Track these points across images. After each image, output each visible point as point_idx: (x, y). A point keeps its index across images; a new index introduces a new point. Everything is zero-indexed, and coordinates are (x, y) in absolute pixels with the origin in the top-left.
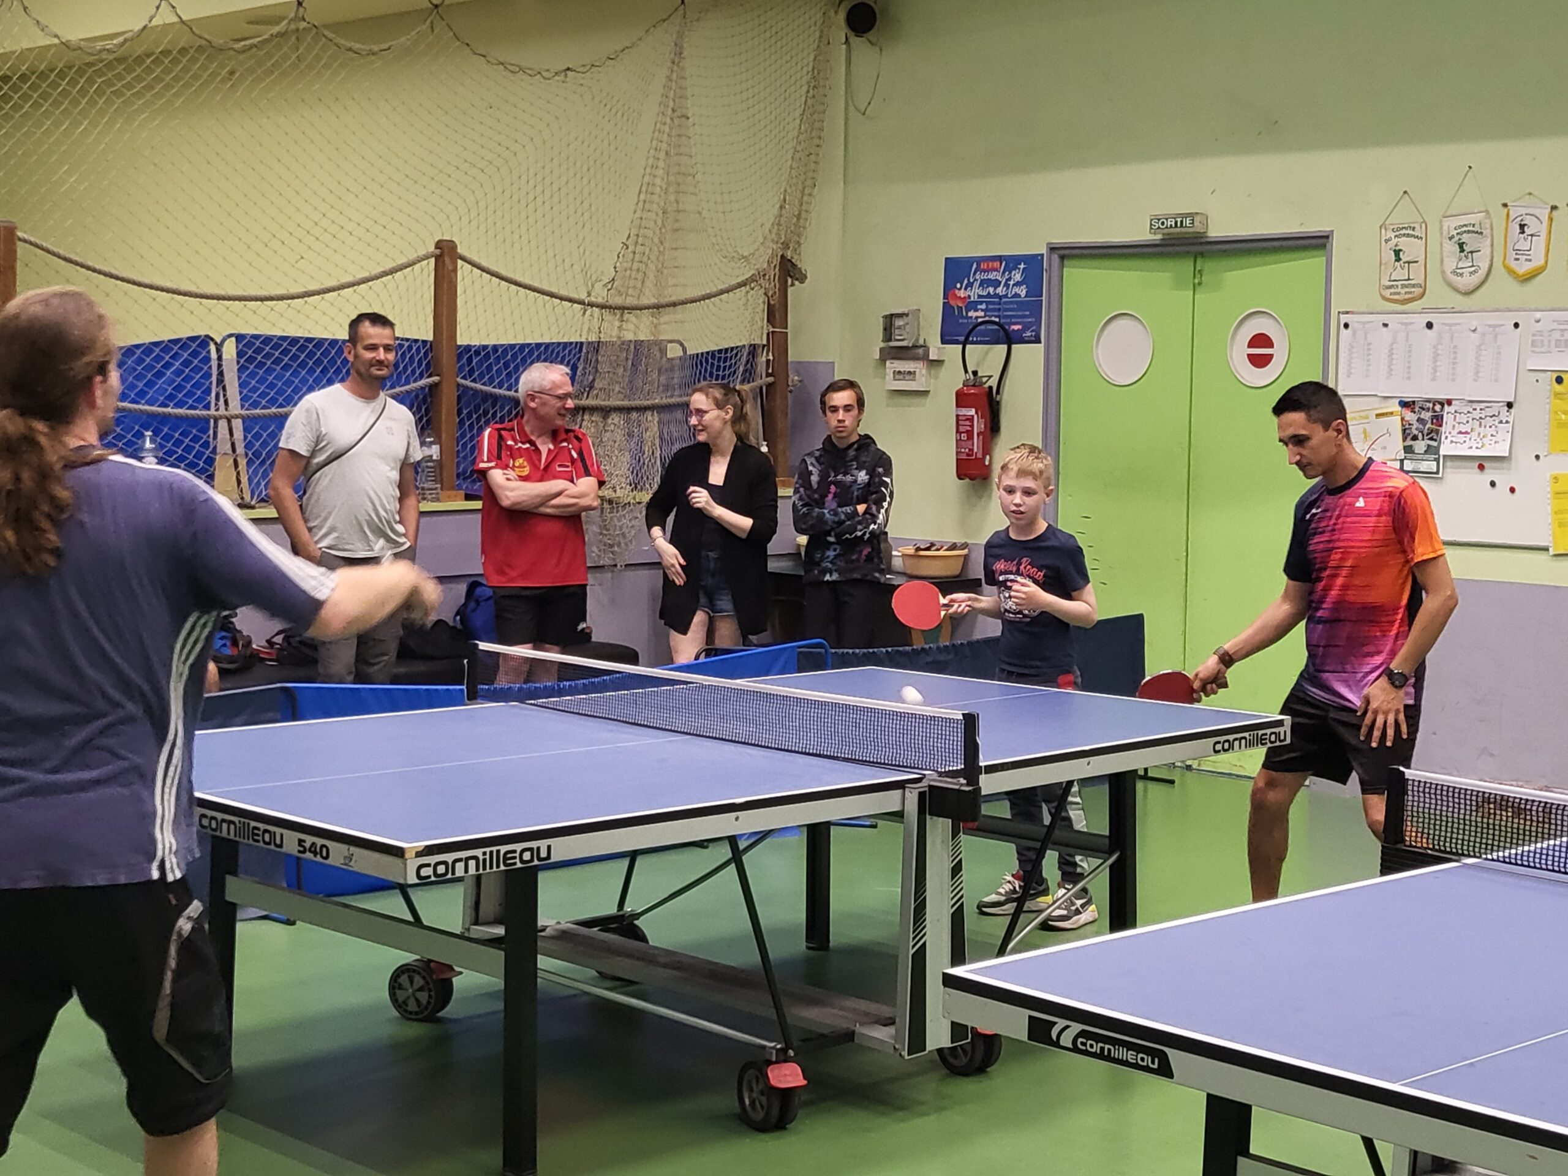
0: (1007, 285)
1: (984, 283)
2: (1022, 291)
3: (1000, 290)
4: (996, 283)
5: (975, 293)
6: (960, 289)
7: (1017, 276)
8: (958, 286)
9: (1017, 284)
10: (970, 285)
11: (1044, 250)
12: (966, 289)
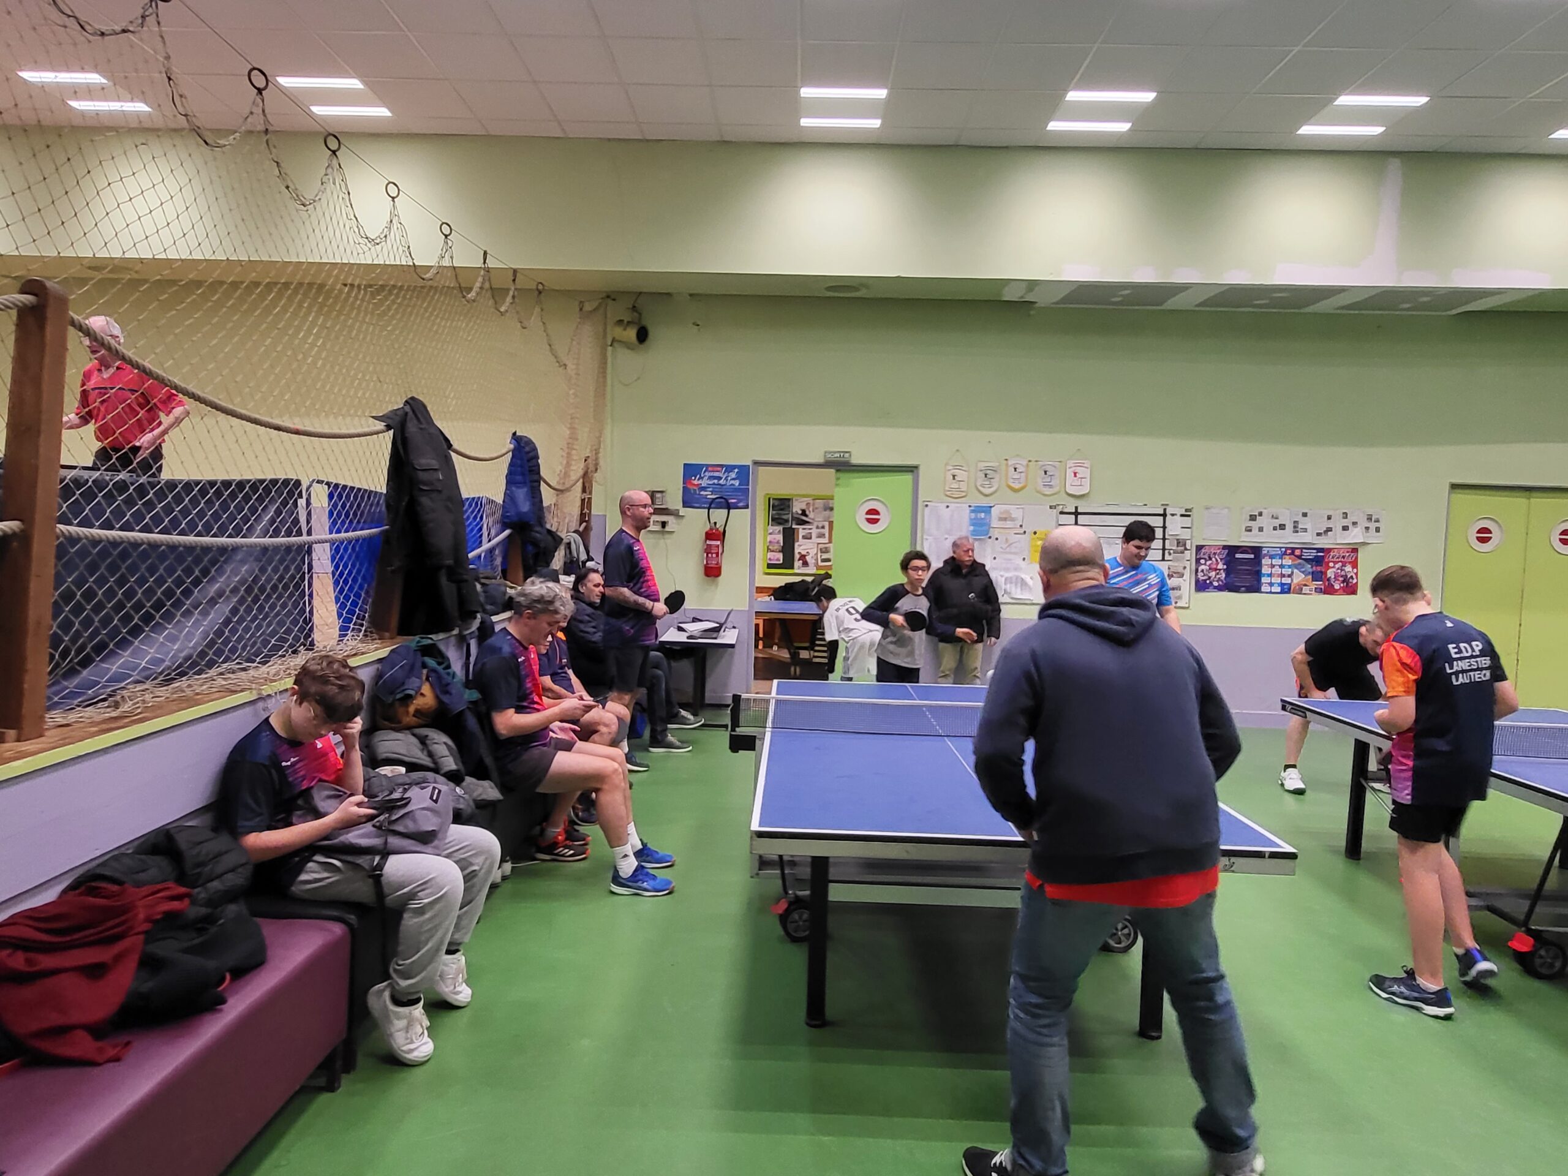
0: (726, 479)
1: (710, 478)
2: (737, 483)
3: (721, 482)
4: (720, 478)
5: (705, 483)
6: (694, 480)
7: (733, 475)
8: (694, 478)
9: (733, 479)
10: (701, 478)
11: (749, 463)
12: (699, 480)
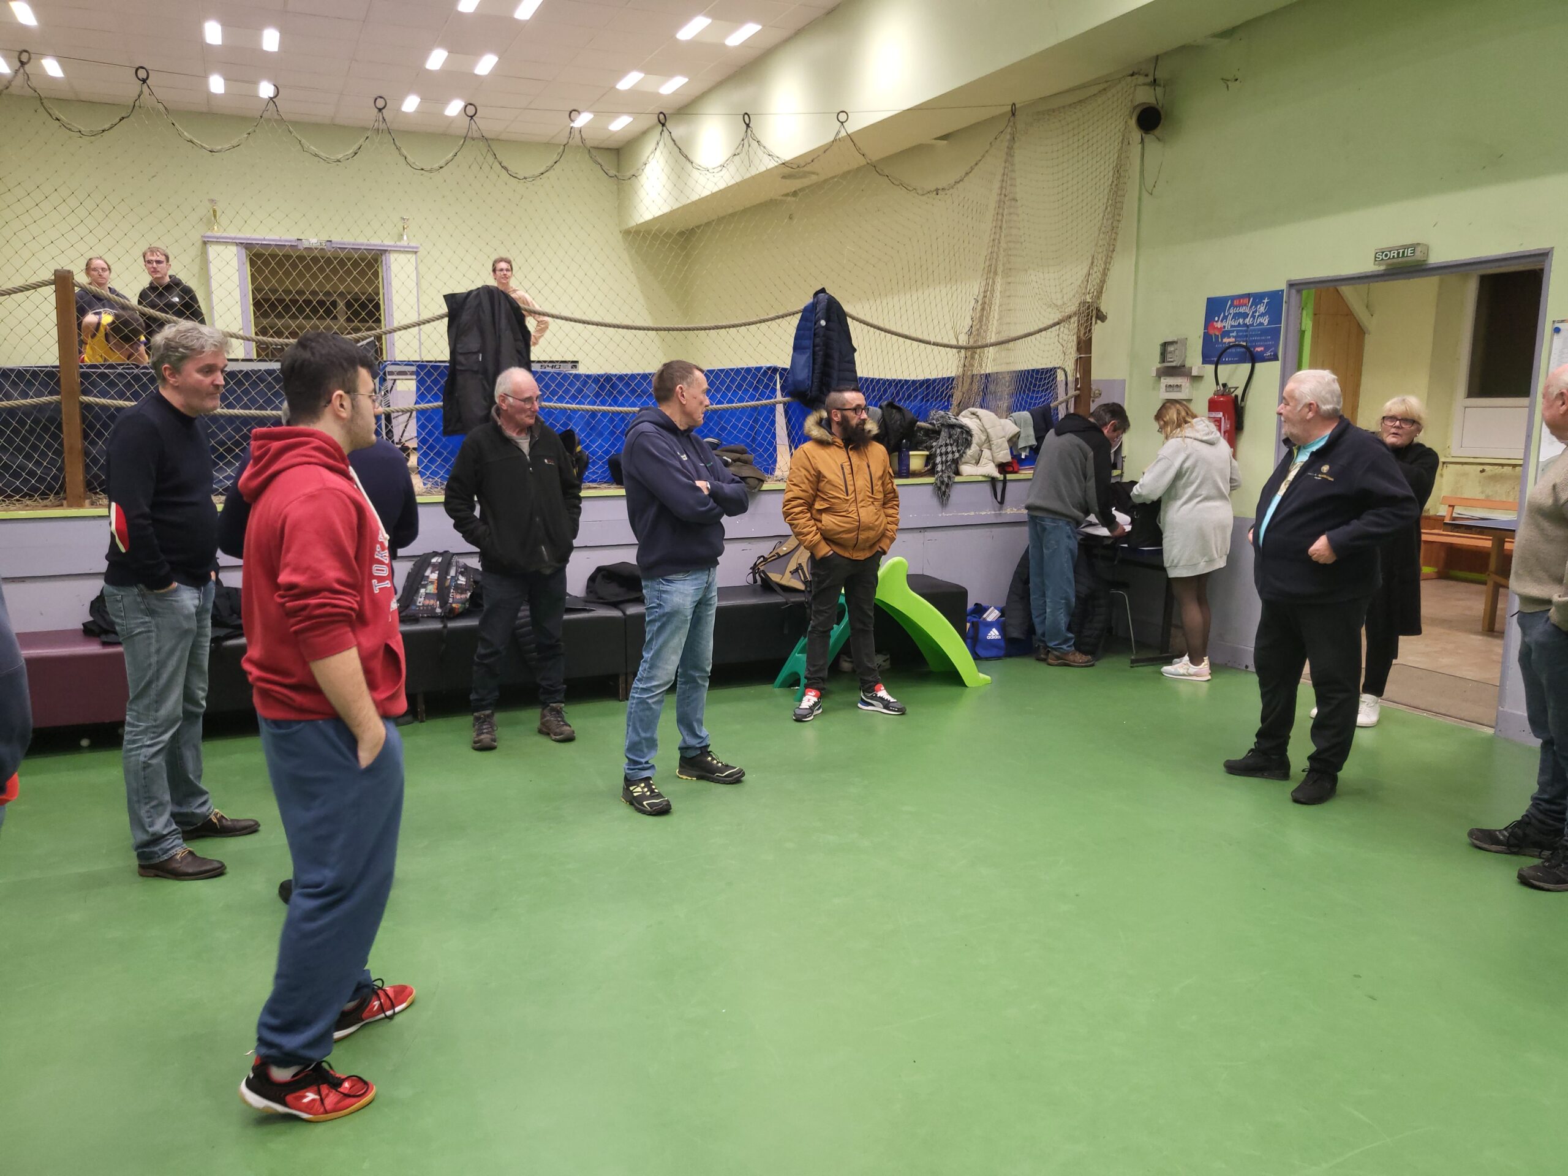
0: (1253, 317)
2: (1265, 321)
3: (1248, 321)
4: (1245, 316)
5: (1228, 324)
6: (1217, 322)
7: (1262, 309)
8: (1216, 319)
9: (1262, 315)
10: (1225, 318)
11: (1285, 287)
12: (1222, 321)
